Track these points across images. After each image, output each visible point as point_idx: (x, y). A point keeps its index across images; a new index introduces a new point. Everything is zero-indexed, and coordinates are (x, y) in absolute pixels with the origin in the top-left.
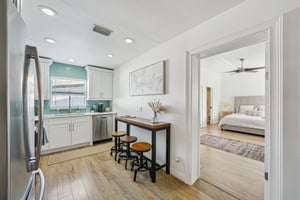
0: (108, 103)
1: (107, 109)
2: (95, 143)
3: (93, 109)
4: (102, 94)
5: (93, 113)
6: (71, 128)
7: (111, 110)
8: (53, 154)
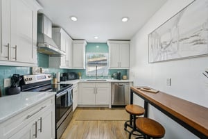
0: (126, 71)
1: (125, 77)
2: (114, 107)
3: (112, 77)
4: (120, 63)
5: (113, 80)
6: (95, 91)
7: (128, 78)
8: (84, 108)
